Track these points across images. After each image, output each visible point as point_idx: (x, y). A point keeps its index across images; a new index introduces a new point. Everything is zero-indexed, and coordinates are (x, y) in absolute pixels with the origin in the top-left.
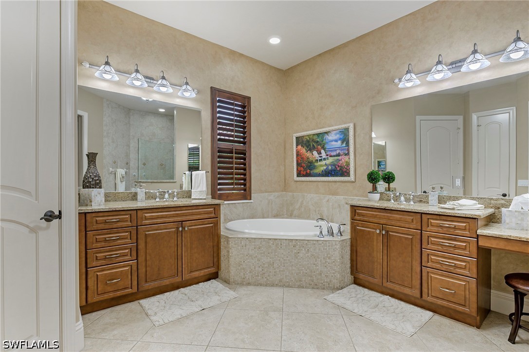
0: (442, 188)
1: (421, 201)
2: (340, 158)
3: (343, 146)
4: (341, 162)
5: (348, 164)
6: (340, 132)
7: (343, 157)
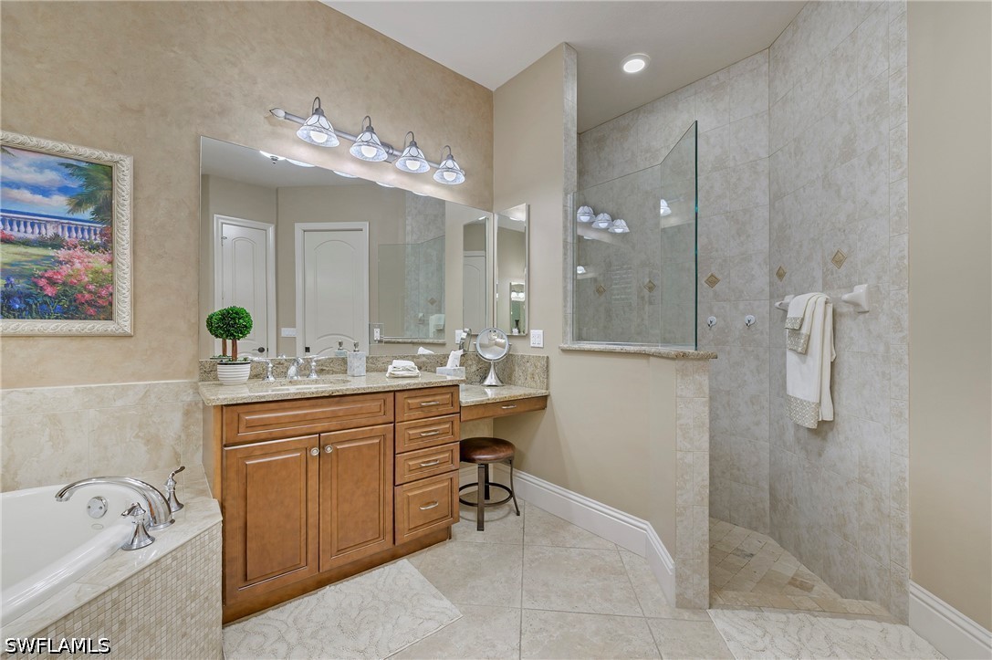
0: (340, 344)
1: (323, 370)
2: (62, 254)
3: (77, 215)
4: (66, 269)
5: (107, 281)
6: (68, 166)
7: (78, 252)
